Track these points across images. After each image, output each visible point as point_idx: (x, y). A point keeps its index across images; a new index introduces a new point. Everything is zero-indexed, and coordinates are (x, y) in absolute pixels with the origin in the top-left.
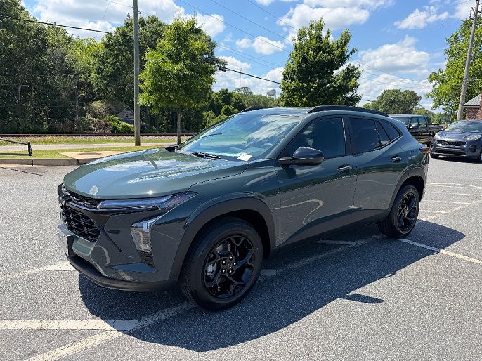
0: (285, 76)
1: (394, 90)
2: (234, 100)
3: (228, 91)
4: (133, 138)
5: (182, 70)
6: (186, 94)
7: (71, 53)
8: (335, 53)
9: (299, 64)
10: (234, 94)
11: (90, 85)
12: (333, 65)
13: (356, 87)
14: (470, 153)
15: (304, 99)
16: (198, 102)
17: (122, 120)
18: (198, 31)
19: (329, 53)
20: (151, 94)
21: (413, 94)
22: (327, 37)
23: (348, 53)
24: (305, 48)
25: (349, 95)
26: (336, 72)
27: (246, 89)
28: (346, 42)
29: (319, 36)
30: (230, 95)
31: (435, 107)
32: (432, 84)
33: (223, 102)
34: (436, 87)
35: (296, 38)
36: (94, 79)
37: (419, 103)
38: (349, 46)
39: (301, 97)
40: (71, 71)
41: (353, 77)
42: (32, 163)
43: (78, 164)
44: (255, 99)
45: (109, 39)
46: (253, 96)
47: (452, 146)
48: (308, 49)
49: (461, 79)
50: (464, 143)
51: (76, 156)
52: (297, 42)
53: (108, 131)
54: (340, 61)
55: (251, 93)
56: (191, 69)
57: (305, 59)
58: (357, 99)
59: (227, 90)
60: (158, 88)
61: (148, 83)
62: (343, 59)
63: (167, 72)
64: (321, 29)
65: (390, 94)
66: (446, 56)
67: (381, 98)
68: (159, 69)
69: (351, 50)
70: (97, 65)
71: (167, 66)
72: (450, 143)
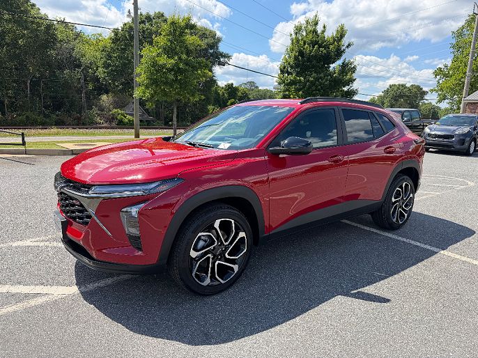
0: (281, 71)
1: (399, 85)
2: (239, 94)
3: (234, 86)
4: (133, 131)
5: (177, 64)
6: (181, 88)
7: (79, 48)
8: (331, 47)
9: (296, 58)
10: (240, 89)
11: (97, 79)
12: (329, 59)
13: (352, 80)
14: (458, 147)
15: (301, 93)
16: (193, 95)
17: (127, 114)
18: (193, 27)
19: (327, 47)
20: (147, 87)
21: (419, 88)
22: (323, 32)
23: (344, 48)
24: (302, 43)
25: (345, 89)
26: (332, 66)
27: (252, 83)
28: (342, 36)
29: (315, 32)
30: (236, 89)
31: (440, 101)
32: (437, 80)
33: (229, 96)
34: (441, 82)
35: (293, 33)
36: (101, 73)
37: (426, 97)
38: (345, 41)
39: (297, 90)
40: (79, 66)
41: (349, 70)
42: (26, 152)
43: (73, 154)
44: (261, 93)
45: (116, 34)
46: (259, 91)
47: (441, 140)
48: (305, 44)
49: (465, 73)
50: (452, 137)
51: (71, 147)
52: (294, 36)
53: (114, 124)
54: (336, 56)
55: (257, 87)
56: (187, 64)
57: (301, 53)
58: (353, 93)
59: (232, 84)
60: (153, 82)
61: (143, 76)
62: (339, 53)
63: (163, 66)
64: (316, 24)
65: (396, 89)
66: (452, 50)
67: (387, 92)
68: (154, 64)
69: (346, 44)
70: (105, 59)
71: (163, 60)
72: (439, 136)
